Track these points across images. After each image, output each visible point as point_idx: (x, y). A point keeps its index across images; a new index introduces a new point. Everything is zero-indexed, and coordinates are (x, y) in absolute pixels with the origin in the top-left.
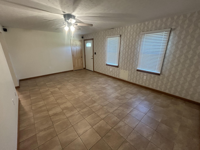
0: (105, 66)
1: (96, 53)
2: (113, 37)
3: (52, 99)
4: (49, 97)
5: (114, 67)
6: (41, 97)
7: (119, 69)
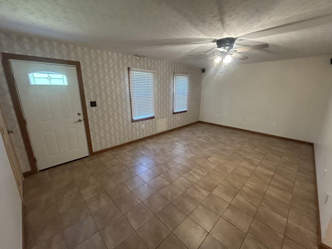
0: (130, 126)
1: (98, 104)
2: (143, 72)
3: (250, 184)
4: (251, 189)
5: (148, 121)
6: (263, 203)
7: (155, 120)
